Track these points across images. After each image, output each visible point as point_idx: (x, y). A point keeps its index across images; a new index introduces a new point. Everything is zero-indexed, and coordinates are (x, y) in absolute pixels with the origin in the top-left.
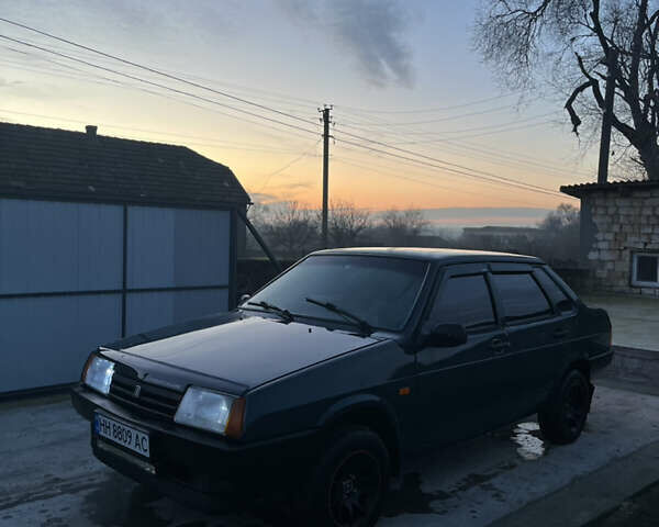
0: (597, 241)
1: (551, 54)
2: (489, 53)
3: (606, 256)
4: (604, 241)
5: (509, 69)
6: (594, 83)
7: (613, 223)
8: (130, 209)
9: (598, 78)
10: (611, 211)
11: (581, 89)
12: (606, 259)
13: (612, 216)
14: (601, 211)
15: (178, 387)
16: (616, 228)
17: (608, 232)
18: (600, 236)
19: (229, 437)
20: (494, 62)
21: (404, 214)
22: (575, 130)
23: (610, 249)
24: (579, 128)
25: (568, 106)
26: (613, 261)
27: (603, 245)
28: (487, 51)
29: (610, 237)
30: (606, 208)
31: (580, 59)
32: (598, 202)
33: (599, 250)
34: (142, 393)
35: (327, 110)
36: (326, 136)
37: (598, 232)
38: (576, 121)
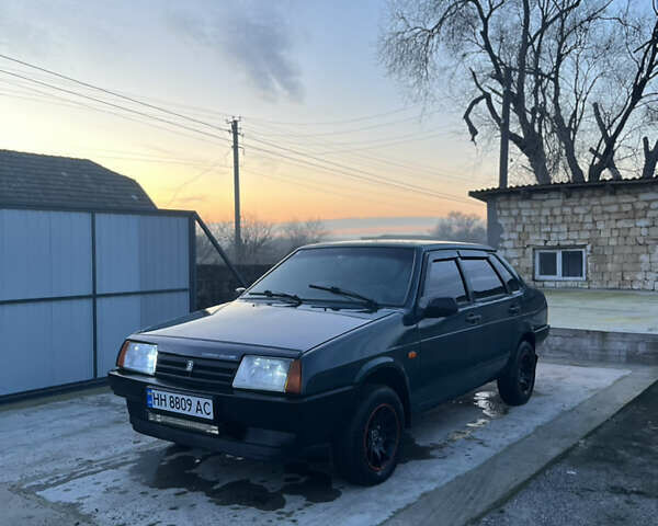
0: (503, 240)
1: (445, 69)
2: (392, 69)
3: (511, 254)
4: (509, 239)
5: (411, 82)
6: (487, 96)
7: (516, 224)
8: (97, 216)
9: (490, 91)
10: (515, 212)
11: (476, 101)
12: (512, 256)
13: (515, 217)
14: (505, 213)
15: (233, 357)
16: (519, 228)
17: (512, 231)
18: (505, 236)
19: (289, 394)
20: (397, 76)
21: (304, 225)
22: (473, 140)
23: (515, 248)
24: (476, 138)
25: (466, 117)
26: (518, 258)
27: (507, 244)
28: (391, 66)
29: (514, 236)
30: (509, 209)
31: (473, 73)
32: (502, 205)
33: (505, 249)
34: (195, 366)
35: (235, 122)
36: (236, 147)
37: (502, 232)
38: (474, 132)
